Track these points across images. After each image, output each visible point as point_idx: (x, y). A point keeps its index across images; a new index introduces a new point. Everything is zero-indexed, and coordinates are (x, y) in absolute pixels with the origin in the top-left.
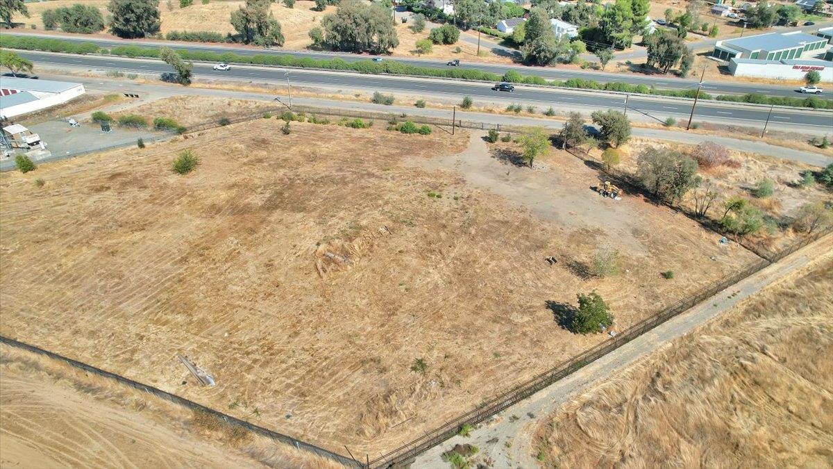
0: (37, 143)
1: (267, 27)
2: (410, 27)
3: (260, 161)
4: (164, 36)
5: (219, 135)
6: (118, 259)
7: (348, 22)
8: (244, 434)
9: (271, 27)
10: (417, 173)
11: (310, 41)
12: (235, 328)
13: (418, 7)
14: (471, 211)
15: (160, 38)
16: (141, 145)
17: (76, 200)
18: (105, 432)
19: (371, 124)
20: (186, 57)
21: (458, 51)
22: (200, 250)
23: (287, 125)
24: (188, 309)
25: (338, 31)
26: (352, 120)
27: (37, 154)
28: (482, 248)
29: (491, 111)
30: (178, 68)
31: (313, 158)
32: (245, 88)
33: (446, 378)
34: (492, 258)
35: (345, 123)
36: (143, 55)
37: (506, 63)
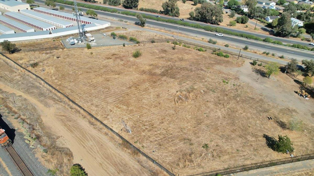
0: (93, 40)
1: (174, 10)
2: (228, 15)
3: (163, 58)
4: (139, 9)
5: (150, 46)
6: (109, 83)
7: (205, 11)
8: (137, 153)
9: (176, 10)
10: (220, 72)
11: (189, 16)
12: (142, 115)
13: (233, 8)
14: (239, 91)
15: (137, 9)
16: (124, 46)
17: (101, 61)
18: (94, 139)
19: (206, 51)
20: (144, 17)
21: (247, 27)
22: (136, 85)
23: (175, 46)
24: (128, 105)
25: (200, 14)
26: (199, 48)
27: (93, 44)
28: (241, 107)
29: (256, 53)
30: (141, 21)
31: (181, 60)
32: (162, 31)
33: (215, 154)
34: (244, 111)
35: (196, 48)
36: (131, 15)
37: (266, 34)
